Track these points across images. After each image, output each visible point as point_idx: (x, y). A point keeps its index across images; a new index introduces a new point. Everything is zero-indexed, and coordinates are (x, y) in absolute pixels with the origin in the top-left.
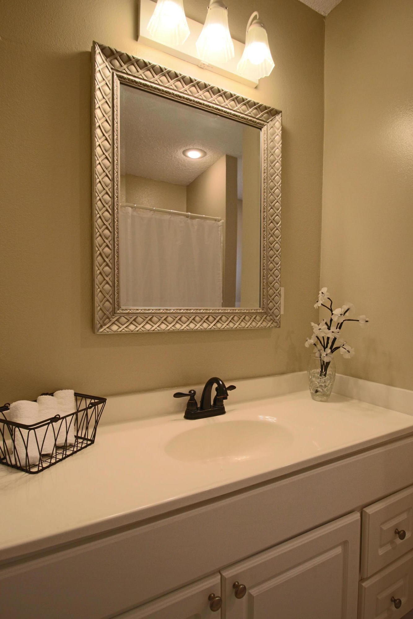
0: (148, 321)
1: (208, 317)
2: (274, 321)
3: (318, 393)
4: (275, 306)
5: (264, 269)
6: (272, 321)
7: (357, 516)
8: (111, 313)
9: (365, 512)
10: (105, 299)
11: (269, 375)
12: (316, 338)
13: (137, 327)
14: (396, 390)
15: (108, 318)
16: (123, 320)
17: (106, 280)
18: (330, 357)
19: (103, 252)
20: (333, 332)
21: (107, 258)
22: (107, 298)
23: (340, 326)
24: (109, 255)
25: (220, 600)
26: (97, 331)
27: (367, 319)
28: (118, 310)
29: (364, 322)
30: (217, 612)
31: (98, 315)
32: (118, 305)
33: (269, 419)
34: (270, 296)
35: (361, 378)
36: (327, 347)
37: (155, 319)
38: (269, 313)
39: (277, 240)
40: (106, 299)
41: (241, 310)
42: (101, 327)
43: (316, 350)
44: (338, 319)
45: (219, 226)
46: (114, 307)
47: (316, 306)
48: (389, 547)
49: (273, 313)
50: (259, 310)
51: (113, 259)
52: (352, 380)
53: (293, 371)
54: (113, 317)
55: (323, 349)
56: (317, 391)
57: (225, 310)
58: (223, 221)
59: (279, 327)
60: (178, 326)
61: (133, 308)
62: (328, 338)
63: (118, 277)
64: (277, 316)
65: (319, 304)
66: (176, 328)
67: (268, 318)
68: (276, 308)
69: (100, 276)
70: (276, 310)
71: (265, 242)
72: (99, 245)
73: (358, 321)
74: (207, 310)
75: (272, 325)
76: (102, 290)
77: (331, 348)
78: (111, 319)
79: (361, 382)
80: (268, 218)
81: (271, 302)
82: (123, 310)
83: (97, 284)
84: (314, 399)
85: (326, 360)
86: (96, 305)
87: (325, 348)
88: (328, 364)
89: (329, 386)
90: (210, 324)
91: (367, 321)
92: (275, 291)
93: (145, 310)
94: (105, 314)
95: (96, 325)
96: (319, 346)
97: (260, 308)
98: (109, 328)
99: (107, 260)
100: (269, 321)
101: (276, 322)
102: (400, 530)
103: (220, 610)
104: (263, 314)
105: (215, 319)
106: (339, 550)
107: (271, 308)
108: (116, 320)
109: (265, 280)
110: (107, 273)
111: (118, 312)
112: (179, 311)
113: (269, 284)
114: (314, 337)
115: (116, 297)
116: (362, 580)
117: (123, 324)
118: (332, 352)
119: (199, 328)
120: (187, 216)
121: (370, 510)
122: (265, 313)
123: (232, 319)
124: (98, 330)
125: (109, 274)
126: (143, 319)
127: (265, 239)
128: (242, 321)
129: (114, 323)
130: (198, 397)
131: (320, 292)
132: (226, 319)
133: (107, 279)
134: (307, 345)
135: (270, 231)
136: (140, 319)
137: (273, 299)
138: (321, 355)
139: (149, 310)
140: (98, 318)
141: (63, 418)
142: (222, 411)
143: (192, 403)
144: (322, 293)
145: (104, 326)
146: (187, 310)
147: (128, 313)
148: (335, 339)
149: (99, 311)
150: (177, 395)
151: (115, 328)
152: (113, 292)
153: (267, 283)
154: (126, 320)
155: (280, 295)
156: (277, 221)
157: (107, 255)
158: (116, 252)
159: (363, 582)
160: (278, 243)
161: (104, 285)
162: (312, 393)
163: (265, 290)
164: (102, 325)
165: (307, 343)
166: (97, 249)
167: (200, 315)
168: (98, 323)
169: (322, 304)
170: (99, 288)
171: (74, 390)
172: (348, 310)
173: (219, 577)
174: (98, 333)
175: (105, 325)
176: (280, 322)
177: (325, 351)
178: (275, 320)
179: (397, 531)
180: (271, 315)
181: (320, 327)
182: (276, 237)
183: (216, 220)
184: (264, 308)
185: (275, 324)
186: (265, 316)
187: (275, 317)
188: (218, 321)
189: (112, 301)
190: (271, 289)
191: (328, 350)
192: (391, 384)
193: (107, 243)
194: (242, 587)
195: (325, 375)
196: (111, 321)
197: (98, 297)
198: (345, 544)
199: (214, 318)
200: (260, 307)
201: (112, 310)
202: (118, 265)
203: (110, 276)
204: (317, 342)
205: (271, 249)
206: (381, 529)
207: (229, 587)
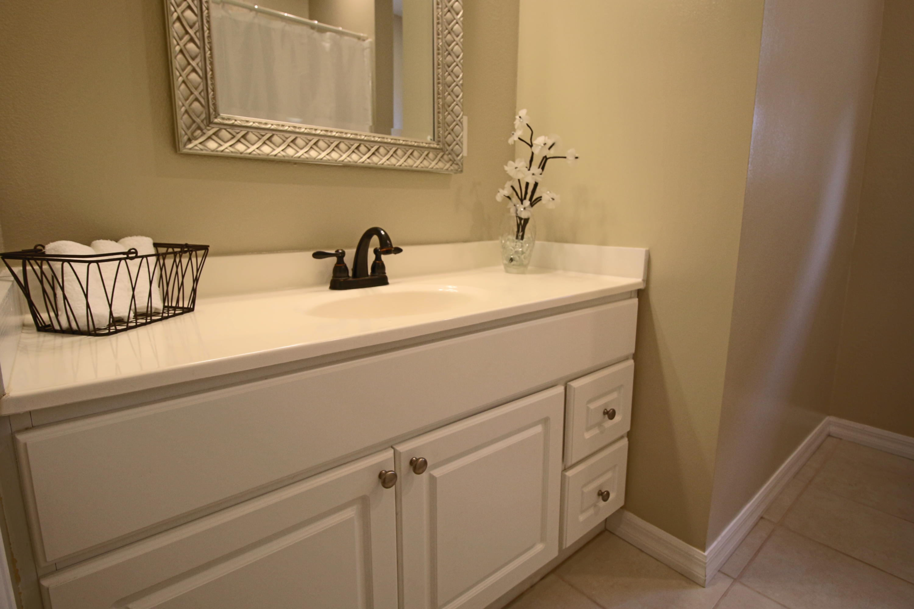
0: (266, 140)
1: (359, 146)
2: (453, 162)
3: (514, 263)
4: (455, 140)
5: (439, 83)
6: (451, 163)
7: (560, 389)
8: (205, 122)
9: (570, 386)
10: (192, 98)
11: (447, 242)
12: (511, 189)
13: (248, 148)
14: (610, 250)
15: (199, 128)
16: (224, 134)
17: (192, 66)
18: (529, 211)
19: (184, 17)
20: (533, 174)
21: (191, 27)
22: (195, 96)
23: (543, 166)
24: (194, 24)
25: (395, 475)
26: (183, 146)
27: (577, 155)
28: (216, 118)
29: (573, 158)
30: (391, 488)
31: (183, 121)
32: (215, 110)
33: (451, 289)
34: (447, 124)
35: (567, 242)
36: (525, 198)
37: (276, 139)
38: (447, 150)
39: (457, 39)
40: (194, 98)
41: (406, 141)
42: (190, 141)
43: (510, 205)
44: (541, 149)
45: (363, 50)
46: (207, 112)
47: (511, 141)
48: (595, 431)
49: (452, 150)
50: (433, 144)
51: (201, 32)
52: (556, 245)
53: (480, 239)
54: (208, 128)
55: (520, 202)
56: (512, 260)
57: (383, 138)
58: (370, 40)
59: (462, 171)
60: (313, 153)
61: (240, 119)
62: (527, 184)
63: (212, 64)
64: (458, 156)
65: (515, 138)
66: (310, 155)
67: (445, 157)
68: (457, 144)
69: (180, 56)
70: (457, 146)
71: (440, 41)
72: (176, 3)
73: (565, 157)
74: (356, 134)
75: (452, 168)
76: (186, 81)
77: (530, 199)
78: (204, 131)
79: (567, 246)
80: (444, 4)
81: (449, 133)
82: (223, 119)
83: (177, 69)
84: (507, 271)
85: (524, 215)
86: (178, 104)
87: (522, 201)
88: (526, 221)
89: (528, 252)
90: (362, 156)
91: (577, 158)
92: (455, 118)
93: (260, 123)
94: (194, 122)
95: (181, 137)
96: (515, 199)
97: (434, 142)
98: (203, 144)
99: (191, 32)
100: (448, 162)
101: (457, 164)
102: (608, 410)
103: (394, 487)
104: (438, 151)
105: (369, 150)
106: (539, 429)
107: (449, 143)
108: (214, 134)
109: (440, 100)
110: (193, 55)
111: (216, 120)
112: (314, 132)
113: (446, 106)
114: (508, 185)
115: (210, 96)
116: (565, 469)
117: (226, 140)
118: (532, 205)
119: (346, 160)
120: (313, 27)
121: (575, 384)
122: (441, 149)
123: (395, 152)
124: (185, 145)
125: (196, 57)
126: (257, 136)
127: (440, 36)
128: (409, 157)
129: (210, 138)
130: (349, 260)
131: (517, 117)
132: (385, 152)
133: (194, 63)
134: (499, 198)
135: (446, 24)
136: (252, 137)
137: (452, 130)
138: (517, 210)
139: (266, 124)
140: (183, 125)
141: (142, 257)
142: (383, 281)
143: (340, 268)
144: (520, 117)
145: (193, 141)
146: (327, 131)
147: (233, 126)
148: (536, 185)
149: (184, 114)
150: (318, 255)
151: (212, 145)
152: (205, 86)
153: (443, 105)
154: (229, 136)
155: (462, 123)
156: (457, 10)
157: (191, 23)
158: (205, 21)
159: (567, 472)
160: (459, 67)
161: (188, 72)
162: (506, 265)
163: (440, 115)
164: (191, 139)
165: (498, 194)
166: (173, 9)
167: (346, 142)
168: (183, 133)
169: (519, 138)
170: (181, 75)
171: (153, 239)
172: (553, 145)
173: (392, 451)
174: (185, 151)
175: (196, 139)
176: (462, 164)
177: (522, 204)
178: (455, 160)
179: (605, 411)
180: (450, 154)
181: (516, 166)
182: (455, 34)
183: (359, 38)
184: (439, 141)
185: (456, 167)
186: (441, 154)
187: (455, 157)
188: (374, 154)
189: (205, 102)
190: (449, 114)
191: (527, 203)
192: (603, 242)
193: (188, 3)
194: (421, 460)
195: (522, 238)
196: (204, 134)
197: (181, 91)
198: (545, 421)
199: (367, 148)
200: (434, 140)
201: (205, 118)
202: (210, 43)
203: (198, 60)
204: (512, 194)
205: (449, 54)
206: (588, 409)
207: (405, 464)
